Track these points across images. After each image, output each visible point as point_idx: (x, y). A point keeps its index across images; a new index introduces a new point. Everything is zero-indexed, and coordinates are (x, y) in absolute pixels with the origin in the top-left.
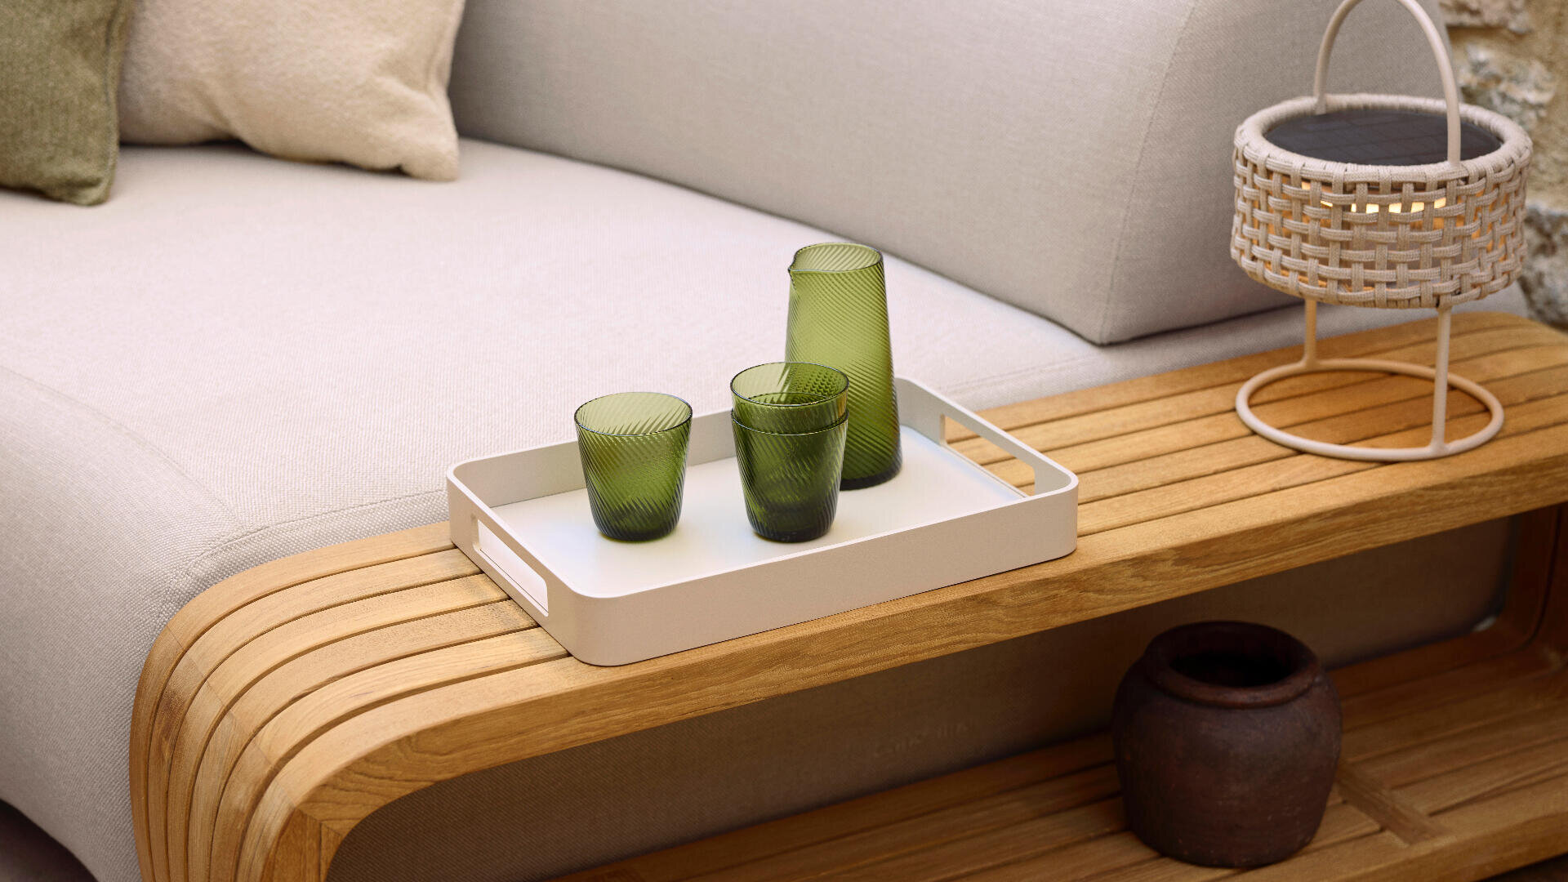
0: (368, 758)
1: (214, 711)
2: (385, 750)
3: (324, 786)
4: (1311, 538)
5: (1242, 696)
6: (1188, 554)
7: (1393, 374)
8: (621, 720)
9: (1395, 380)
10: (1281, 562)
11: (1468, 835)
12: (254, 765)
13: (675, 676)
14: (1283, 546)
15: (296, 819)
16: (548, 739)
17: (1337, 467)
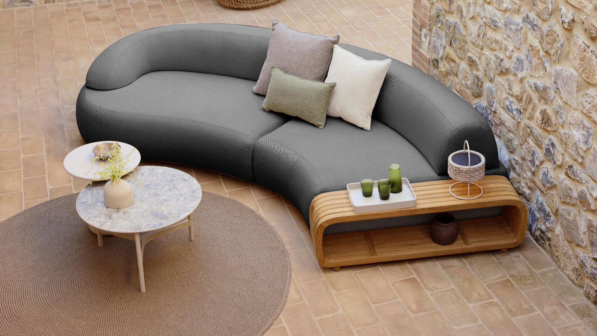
0: (329, 220)
1: (317, 210)
2: (331, 219)
3: (324, 222)
4: (447, 208)
5: (442, 224)
6: (429, 209)
7: (475, 185)
8: (357, 219)
9: (474, 186)
10: (443, 211)
11: (474, 246)
12: (318, 218)
13: (364, 215)
14: (443, 209)
15: (321, 225)
16: (349, 220)
17: (456, 199)
